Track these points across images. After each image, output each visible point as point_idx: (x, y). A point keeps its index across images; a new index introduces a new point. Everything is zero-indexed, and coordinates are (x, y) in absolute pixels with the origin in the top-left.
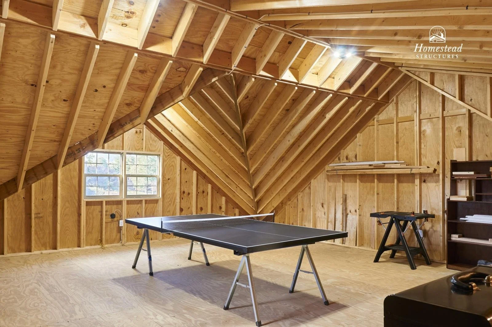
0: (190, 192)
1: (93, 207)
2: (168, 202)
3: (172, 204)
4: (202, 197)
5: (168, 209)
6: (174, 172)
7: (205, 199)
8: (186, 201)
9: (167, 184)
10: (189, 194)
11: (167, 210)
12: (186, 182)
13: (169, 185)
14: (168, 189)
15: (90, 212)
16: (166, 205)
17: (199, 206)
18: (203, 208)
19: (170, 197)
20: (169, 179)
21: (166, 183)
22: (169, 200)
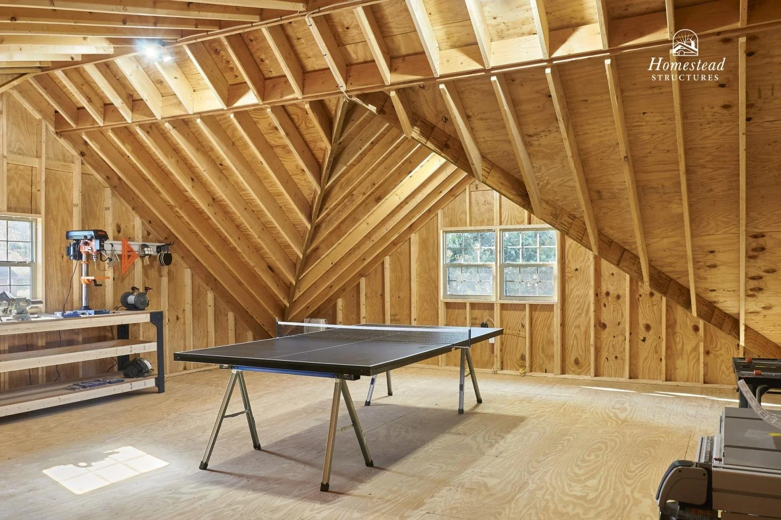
0: (621, 293)
1: (457, 310)
2: (577, 310)
3: (583, 315)
4: (647, 305)
5: (577, 323)
6: (587, 256)
7: (655, 307)
8: (612, 311)
9: (574, 279)
10: (618, 297)
11: (574, 325)
12: (613, 274)
13: (577, 279)
14: (575, 287)
15: (453, 318)
16: (573, 316)
17: (642, 322)
18: (652, 325)
19: (578, 302)
20: (577, 270)
21: (572, 277)
22: (578, 306)
